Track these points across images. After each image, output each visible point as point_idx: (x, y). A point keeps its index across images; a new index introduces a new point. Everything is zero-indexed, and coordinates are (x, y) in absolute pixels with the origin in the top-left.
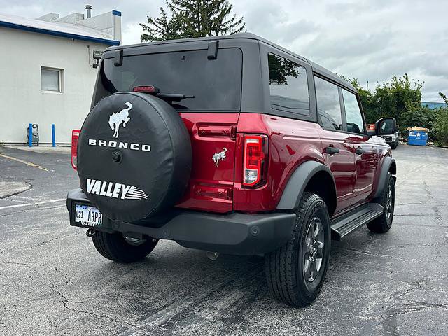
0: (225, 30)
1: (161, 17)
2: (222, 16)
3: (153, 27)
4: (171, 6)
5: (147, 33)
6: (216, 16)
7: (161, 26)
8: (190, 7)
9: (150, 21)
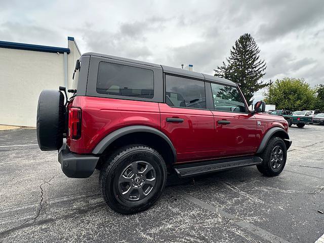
0: (255, 67)
1: (223, 66)
2: (253, 62)
3: (219, 70)
4: (228, 60)
5: (217, 73)
6: (250, 62)
7: (223, 70)
8: (238, 59)
9: (219, 68)
